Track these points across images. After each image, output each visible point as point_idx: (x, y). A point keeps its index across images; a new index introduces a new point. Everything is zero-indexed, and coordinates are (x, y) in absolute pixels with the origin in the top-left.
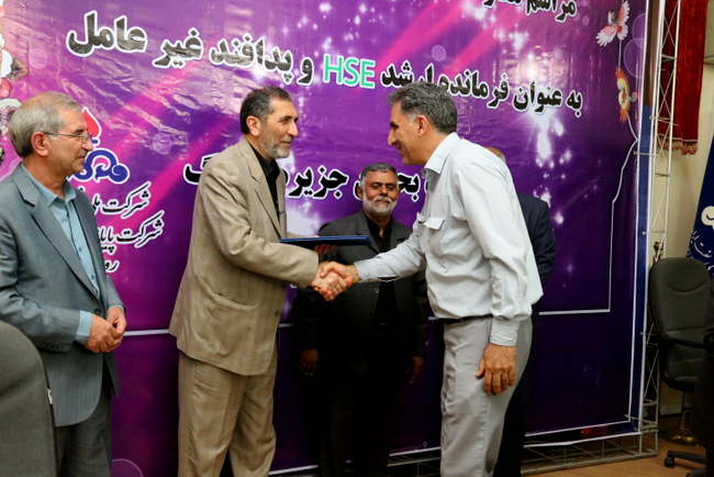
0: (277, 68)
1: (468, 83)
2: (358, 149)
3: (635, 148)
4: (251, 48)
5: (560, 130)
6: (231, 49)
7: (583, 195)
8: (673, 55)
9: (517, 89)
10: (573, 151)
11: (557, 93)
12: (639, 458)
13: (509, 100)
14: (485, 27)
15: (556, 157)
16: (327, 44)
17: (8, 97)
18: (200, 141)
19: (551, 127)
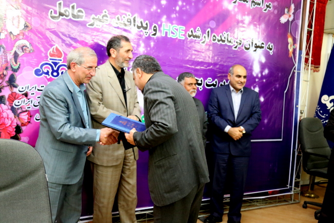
0: (142, 29)
1: (225, 38)
2: (176, 66)
3: (295, 69)
4: (130, 20)
5: (263, 60)
6: (122, 20)
7: (272, 89)
8: (312, 28)
9: (246, 41)
10: (269, 69)
11: (263, 44)
12: (292, 204)
13: (242, 46)
14: (233, 13)
15: (261, 72)
16: (164, 18)
17: (23, 39)
19: (260, 59)
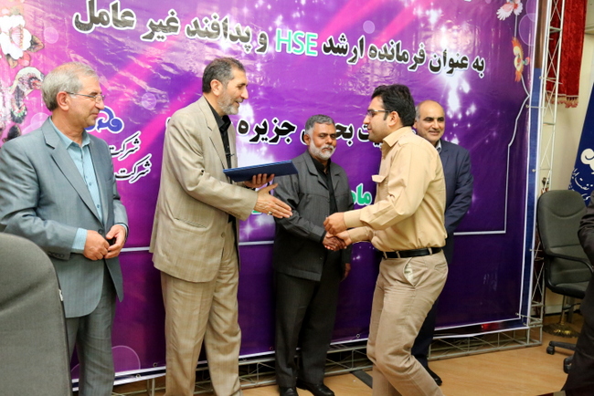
0: (239, 40)
1: (392, 51)
2: (304, 105)
3: (527, 103)
4: (218, 25)
5: (467, 88)
6: (203, 26)
7: (485, 140)
8: (559, 27)
9: (432, 55)
10: (478, 104)
11: (465, 59)
12: (527, 347)
13: (426, 64)
14: (406, 5)
15: (463, 110)
16: (279, 21)
17: (29, 65)
18: (179, 99)
19: (459, 86)
